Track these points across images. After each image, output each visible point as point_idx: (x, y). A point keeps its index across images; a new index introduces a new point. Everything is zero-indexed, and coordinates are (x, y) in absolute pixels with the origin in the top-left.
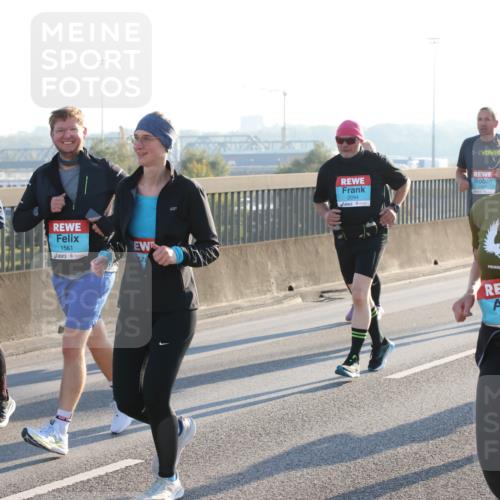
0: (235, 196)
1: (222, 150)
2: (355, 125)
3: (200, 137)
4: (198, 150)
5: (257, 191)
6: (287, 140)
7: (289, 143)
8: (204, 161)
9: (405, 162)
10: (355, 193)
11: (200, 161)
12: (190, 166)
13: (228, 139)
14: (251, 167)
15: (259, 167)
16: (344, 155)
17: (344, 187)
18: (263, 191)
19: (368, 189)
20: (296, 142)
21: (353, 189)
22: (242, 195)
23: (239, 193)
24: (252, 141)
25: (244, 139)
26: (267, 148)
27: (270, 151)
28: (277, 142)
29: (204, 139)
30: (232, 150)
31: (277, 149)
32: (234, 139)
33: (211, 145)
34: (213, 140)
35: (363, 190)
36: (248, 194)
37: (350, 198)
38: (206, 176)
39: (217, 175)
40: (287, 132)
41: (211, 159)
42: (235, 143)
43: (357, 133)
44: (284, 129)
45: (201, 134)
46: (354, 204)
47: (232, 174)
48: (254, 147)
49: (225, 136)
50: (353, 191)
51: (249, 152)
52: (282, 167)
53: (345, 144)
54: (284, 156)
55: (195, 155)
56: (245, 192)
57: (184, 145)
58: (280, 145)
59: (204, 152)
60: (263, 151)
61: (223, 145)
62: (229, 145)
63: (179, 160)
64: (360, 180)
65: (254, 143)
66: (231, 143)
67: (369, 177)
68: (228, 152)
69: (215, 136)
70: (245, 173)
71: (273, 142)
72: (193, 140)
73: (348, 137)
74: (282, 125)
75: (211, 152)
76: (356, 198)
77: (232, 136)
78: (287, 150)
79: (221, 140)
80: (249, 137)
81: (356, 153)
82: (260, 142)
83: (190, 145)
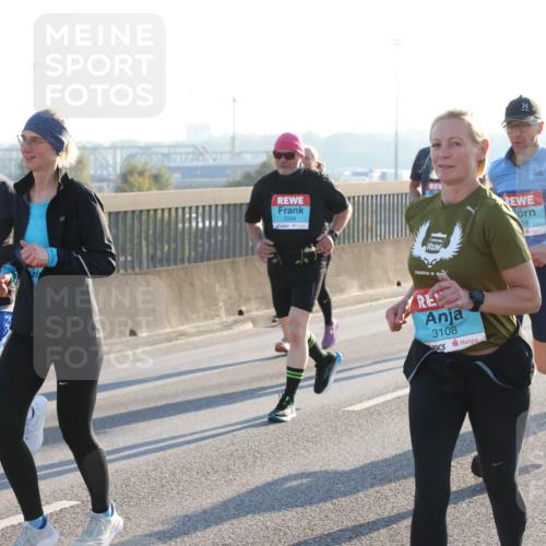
0: (180, 211)
1: (166, 161)
2: (295, 138)
5: (204, 207)
6: (237, 150)
7: (239, 154)
8: (146, 173)
9: (365, 174)
10: (291, 214)
11: (141, 174)
12: (130, 179)
13: (172, 150)
14: (197, 180)
15: (207, 180)
16: (281, 172)
17: (281, 206)
18: (210, 206)
19: (307, 210)
20: (246, 152)
21: (291, 210)
22: (187, 210)
23: (184, 209)
24: (198, 151)
25: (190, 149)
26: (215, 160)
27: (218, 163)
28: (225, 153)
29: (146, 149)
30: (177, 162)
31: (225, 160)
32: (179, 150)
33: (153, 156)
34: (156, 150)
35: (301, 211)
36: (194, 210)
37: (286, 219)
39: (161, 189)
40: (237, 143)
41: (154, 172)
42: (180, 154)
43: (297, 147)
44: (233, 138)
45: (142, 144)
46: (291, 226)
47: (177, 188)
48: (201, 158)
49: (169, 147)
50: (291, 211)
51: (195, 164)
52: (231, 180)
53: (283, 159)
54: (233, 168)
55: (135, 167)
56: (190, 208)
57: (125, 156)
58: (229, 156)
59: (146, 164)
60: (211, 162)
61: (167, 156)
62: (173, 156)
63: (118, 172)
64: (299, 199)
65: (201, 154)
66: (175, 154)
67: (308, 196)
68: (173, 164)
69: (159, 146)
70: (191, 187)
71: (221, 153)
72: (133, 151)
73: (287, 151)
74: (231, 134)
75: (153, 164)
76: (293, 219)
77: (175, 146)
78: (236, 162)
79: (165, 151)
80: (194, 147)
81: (294, 170)
82: (207, 152)
83: (131, 156)
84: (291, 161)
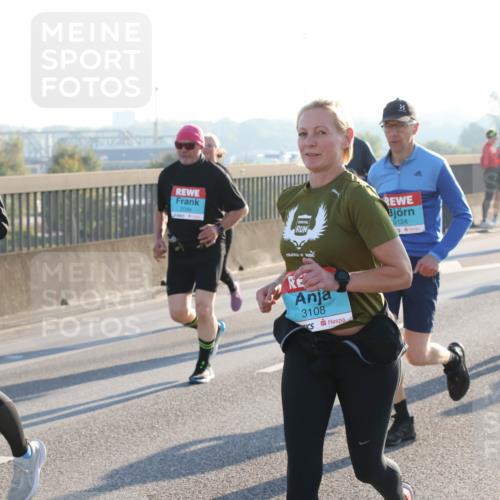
0: (107, 191)
1: (94, 145)
3: (71, 133)
4: (69, 146)
5: (129, 187)
6: (160, 134)
7: (161, 138)
8: (76, 156)
9: (276, 157)
10: (189, 205)
11: (71, 156)
12: (62, 161)
13: (100, 135)
14: (123, 162)
15: (131, 162)
16: (182, 161)
17: (179, 197)
18: (135, 186)
19: (202, 202)
20: (168, 136)
21: (188, 201)
22: (113, 190)
23: (110, 188)
24: (124, 135)
25: (116, 134)
26: (139, 143)
27: (143, 146)
28: (149, 137)
29: (76, 134)
30: (104, 145)
31: (149, 144)
32: (106, 135)
33: (83, 141)
34: (85, 135)
35: (197, 203)
36: (119, 189)
38: (77, 171)
39: (90, 170)
40: (159, 127)
41: (83, 154)
42: (107, 138)
43: (198, 138)
44: (156, 124)
45: (72, 129)
47: (104, 169)
48: (126, 142)
49: (97, 132)
50: (187, 202)
51: (121, 147)
52: (154, 162)
53: (184, 149)
54: (155, 151)
55: (66, 151)
56: (116, 188)
57: (56, 140)
58: (152, 140)
59: (76, 146)
60: (135, 146)
61: (95, 140)
62: (101, 140)
63: (51, 155)
64: (196, 192)
65: (127, 138)
66: (103, 138)
67: (204, 190)
68: (100, 148)
69: (88, 131)
70: (117, 168)
71: (145, 137)
72: (64, 136)
73: (187, 141)
74: (153, 120)
75: (83, 147)
76: (189, 210)
77: (104, 131)
78: (159, 145)
79: (92, 135)
80: (120, 131)
82: (132, 137)
83: (62, 140)
84: (191, 151)
